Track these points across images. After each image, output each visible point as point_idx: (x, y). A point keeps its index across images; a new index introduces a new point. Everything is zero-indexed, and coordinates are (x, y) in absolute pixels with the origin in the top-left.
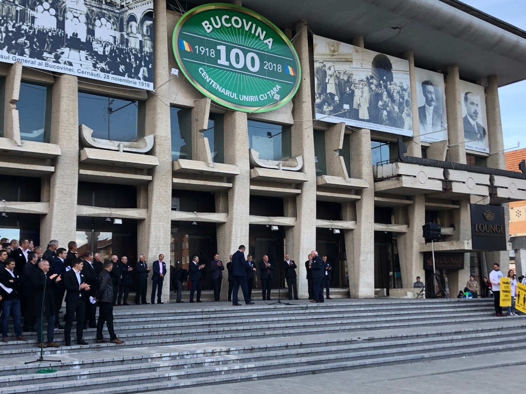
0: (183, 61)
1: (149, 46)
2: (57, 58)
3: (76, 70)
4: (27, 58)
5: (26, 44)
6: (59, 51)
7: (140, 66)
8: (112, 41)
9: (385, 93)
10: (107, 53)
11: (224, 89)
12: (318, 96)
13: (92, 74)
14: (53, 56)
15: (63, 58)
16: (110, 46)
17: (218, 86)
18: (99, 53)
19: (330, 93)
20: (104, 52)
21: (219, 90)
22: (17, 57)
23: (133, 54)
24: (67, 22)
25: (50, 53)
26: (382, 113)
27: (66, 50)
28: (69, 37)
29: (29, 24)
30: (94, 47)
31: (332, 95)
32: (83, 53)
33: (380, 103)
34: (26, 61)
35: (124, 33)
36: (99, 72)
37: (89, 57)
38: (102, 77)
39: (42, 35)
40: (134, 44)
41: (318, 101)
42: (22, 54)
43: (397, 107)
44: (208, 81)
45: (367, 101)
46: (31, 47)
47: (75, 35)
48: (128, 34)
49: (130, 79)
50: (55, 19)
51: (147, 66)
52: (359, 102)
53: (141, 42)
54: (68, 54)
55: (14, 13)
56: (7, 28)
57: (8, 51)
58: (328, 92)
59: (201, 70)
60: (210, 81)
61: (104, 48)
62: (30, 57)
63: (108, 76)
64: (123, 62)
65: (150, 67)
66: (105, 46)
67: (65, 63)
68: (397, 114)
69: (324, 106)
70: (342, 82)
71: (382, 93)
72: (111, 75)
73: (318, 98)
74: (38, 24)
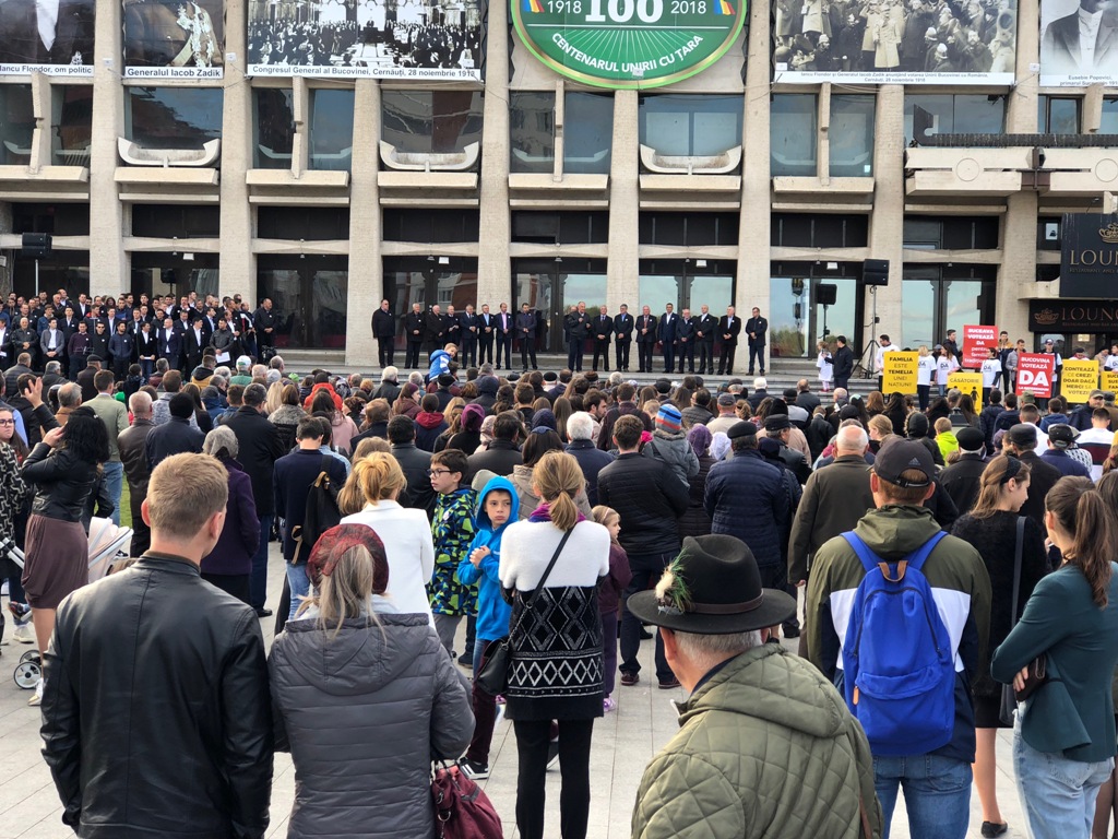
0: (527, 29)
1: (474, 17)
2: (347, 59)
3: (372, 72)
4: (310, 66)
5: (309, 48)
6: (350, 50)
7: (461, 48)
8: (420, 21)
9: (947, 9)
10: (413, 40)
11: (595, 59)
12: (781, 40)
13: (393, 73)
14: (342, 58)
15: (355, 58)
16: (418, 29)
17: (585, 56)
18: (403, 42)
19: (808, 33)
20: (409, 39)
21: (587, 62)
22: (299, 67)
23: (451, 34)
24: (359, 9)
25: (339, 55)
26: (935, 50)
27: (358, 47)
28: (362, 29)
29: (313, 22)
30: (395, 35)
31: (814, 36)
32: (381, 47)
33: (931, 31)
34: (309, 71)
35: (438, 7)
36: (402, 68)
37: (389, 51)
38: (407, 74)
39: (329, 32)
40: (452, 19)
41: (780, 50)
42: (304, 62)
43: (976, 33)
44: (567, 51)
45: (898, 33)
46: (315, 51)
47: (370, 24)
48: (443, 7)
49: (446, 70)
50: (344, 8)
51: (470, 46)
52: (876, 38)
53: (463, 14)
54: (361, 51)
55: (294, 12)
56: (286, 33)
57: (289, 62)
58: (804, 31)
59: (557, 38)
60: (572, 50)
61: (410, 34)
62: (315, 64)
63: (415, 72)
64: (437, 48)
65: (476, 46)
66: (411, 31)
67: (357, 64)
68: (975, 46)
69: (795, 57)
70: (839, 7)
71: (938, 13)
72: (418, 70)
73: (781, 45)
74: (323, 21)
